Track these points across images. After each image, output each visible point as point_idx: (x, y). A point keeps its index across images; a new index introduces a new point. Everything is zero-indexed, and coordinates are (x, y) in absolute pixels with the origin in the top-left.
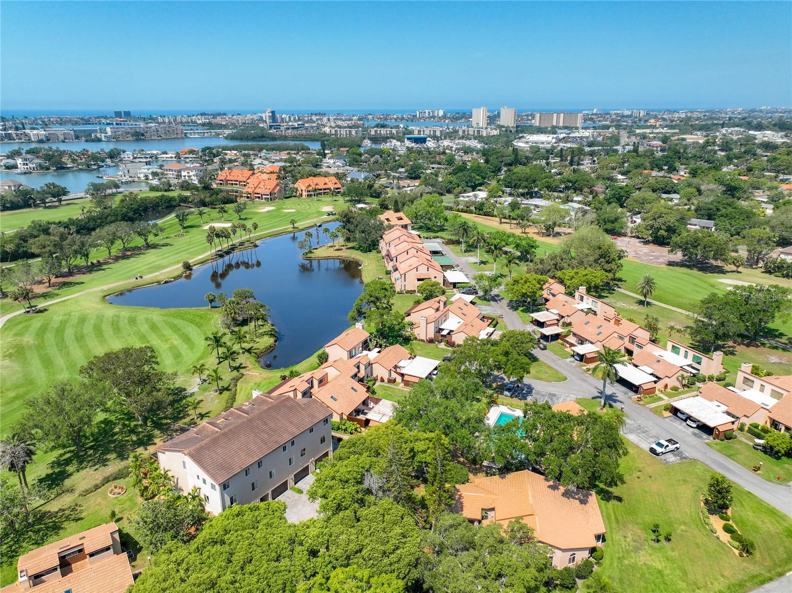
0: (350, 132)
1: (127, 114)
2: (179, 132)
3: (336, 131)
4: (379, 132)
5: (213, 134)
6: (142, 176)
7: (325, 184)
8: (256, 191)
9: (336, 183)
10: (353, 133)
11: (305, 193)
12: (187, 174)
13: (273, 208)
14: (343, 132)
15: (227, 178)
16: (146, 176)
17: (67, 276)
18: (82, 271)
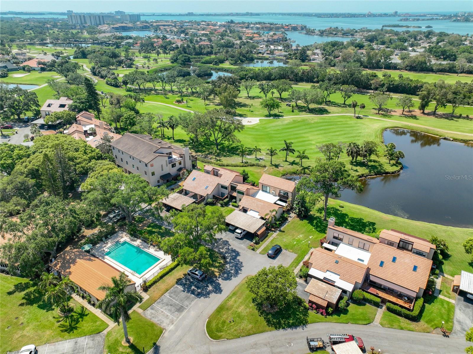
17: (428, 114)
18: (441, 116)
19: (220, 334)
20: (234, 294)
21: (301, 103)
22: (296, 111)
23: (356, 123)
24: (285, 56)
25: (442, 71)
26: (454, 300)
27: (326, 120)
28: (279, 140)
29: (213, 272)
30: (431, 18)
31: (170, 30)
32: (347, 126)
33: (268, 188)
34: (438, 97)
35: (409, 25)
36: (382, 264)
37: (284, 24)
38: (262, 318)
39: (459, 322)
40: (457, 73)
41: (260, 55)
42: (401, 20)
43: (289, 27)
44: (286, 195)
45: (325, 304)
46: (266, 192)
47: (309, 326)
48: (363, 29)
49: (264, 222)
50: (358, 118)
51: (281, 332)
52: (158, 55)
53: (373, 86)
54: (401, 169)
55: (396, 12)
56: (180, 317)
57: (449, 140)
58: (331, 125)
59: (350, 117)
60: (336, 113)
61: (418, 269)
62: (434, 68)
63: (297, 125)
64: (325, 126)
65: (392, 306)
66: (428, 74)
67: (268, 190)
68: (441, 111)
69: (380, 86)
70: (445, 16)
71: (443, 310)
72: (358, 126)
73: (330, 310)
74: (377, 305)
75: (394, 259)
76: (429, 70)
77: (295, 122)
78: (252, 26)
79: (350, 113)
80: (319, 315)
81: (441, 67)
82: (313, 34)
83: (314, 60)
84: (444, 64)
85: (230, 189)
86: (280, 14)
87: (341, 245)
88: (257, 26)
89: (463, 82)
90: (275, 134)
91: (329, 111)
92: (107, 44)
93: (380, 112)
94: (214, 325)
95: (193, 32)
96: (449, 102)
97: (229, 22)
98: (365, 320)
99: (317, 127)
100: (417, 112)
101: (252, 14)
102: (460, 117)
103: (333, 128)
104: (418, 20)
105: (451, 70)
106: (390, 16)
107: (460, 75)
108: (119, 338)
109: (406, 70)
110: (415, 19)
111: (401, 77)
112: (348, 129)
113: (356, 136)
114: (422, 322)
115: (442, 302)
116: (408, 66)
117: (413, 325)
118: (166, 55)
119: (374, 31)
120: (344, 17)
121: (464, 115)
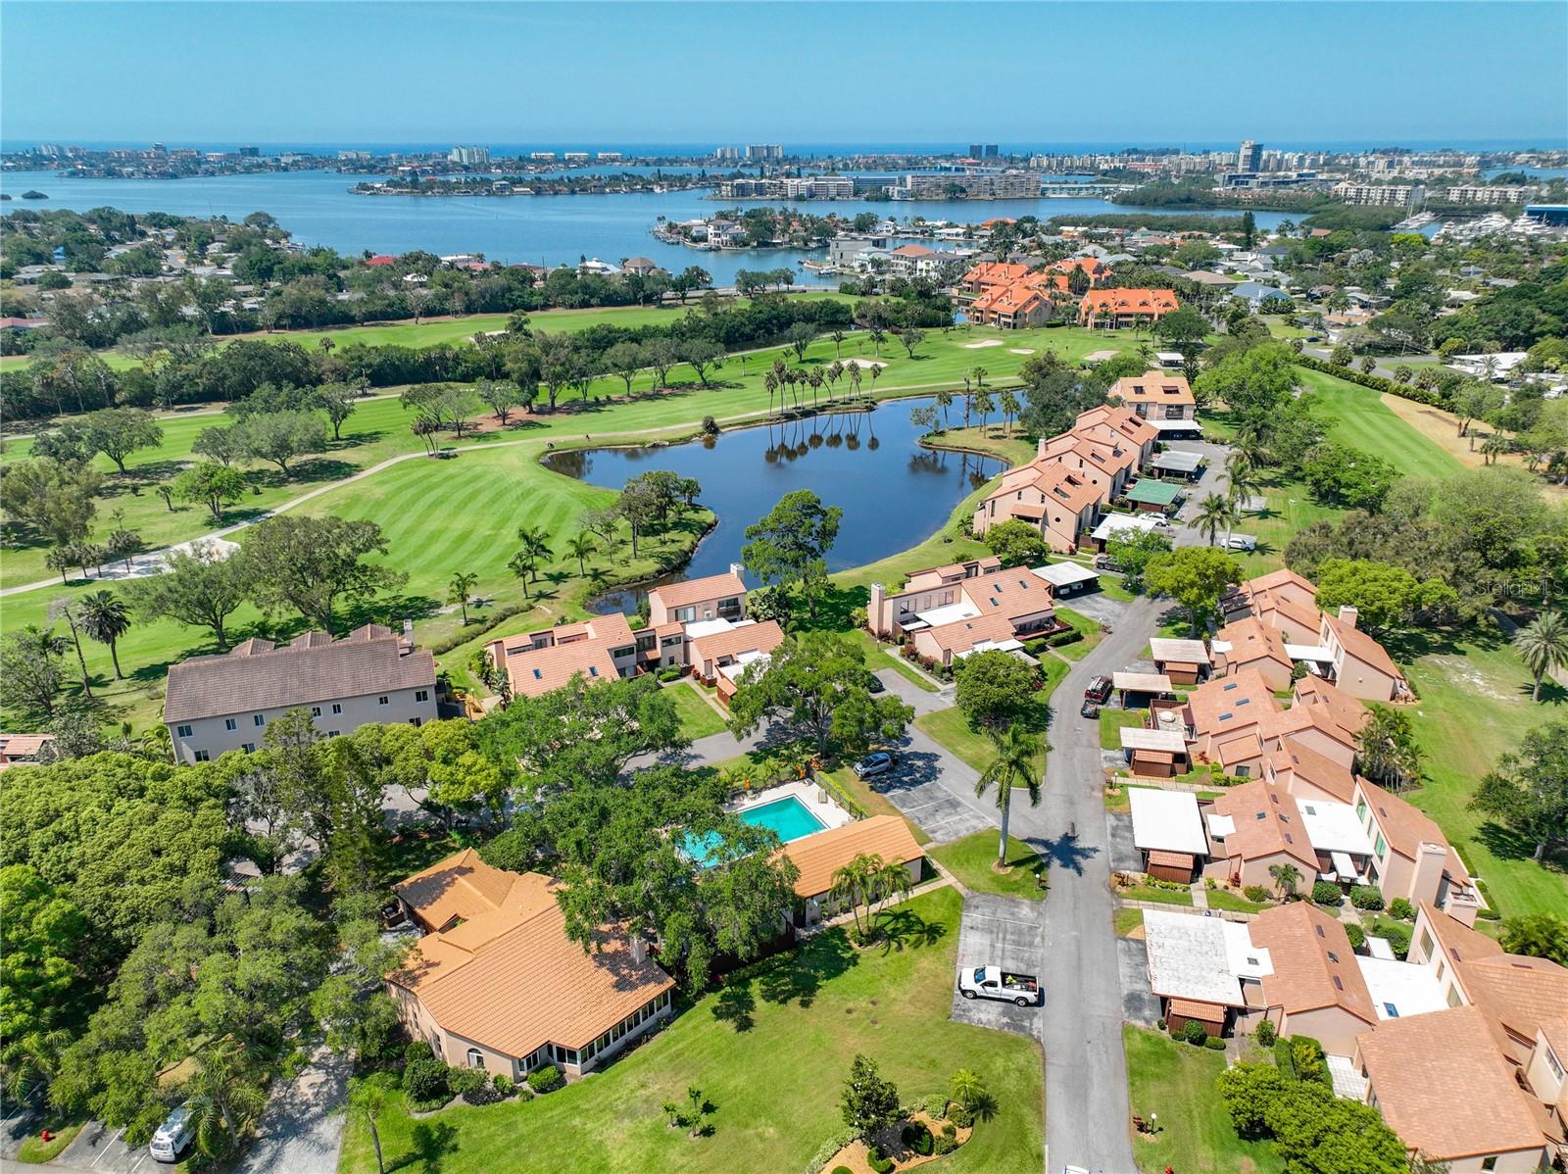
0: (1393, 193)
1: (992, 150)
2: (1032, 186)
3: (1359, 191)
4: (1470, 195)
5: (1098, 191)
6: (856, 264)
7: (1144, 304)
8: (994, 307)
9: (1167, 305)
10: (1401, 196)
11: (1091, 320)
12: (925, 267)
13: (1000, 343)
14: (1376, 193)
15: (982, 280)
16: (862, 265)
17: (544, 412)
22: (264, 489)
33: (690, 612)
36: (994, 602)
44: (732, 608)
50: (444, 457)
56: (972, 807)
60: (374, 462)
65: (1056, 637)
67: (691, 617)
75: (997, 588)
85: (636, 649)
102: (600, 403)
108: (988, 875)
121: (602, 398)
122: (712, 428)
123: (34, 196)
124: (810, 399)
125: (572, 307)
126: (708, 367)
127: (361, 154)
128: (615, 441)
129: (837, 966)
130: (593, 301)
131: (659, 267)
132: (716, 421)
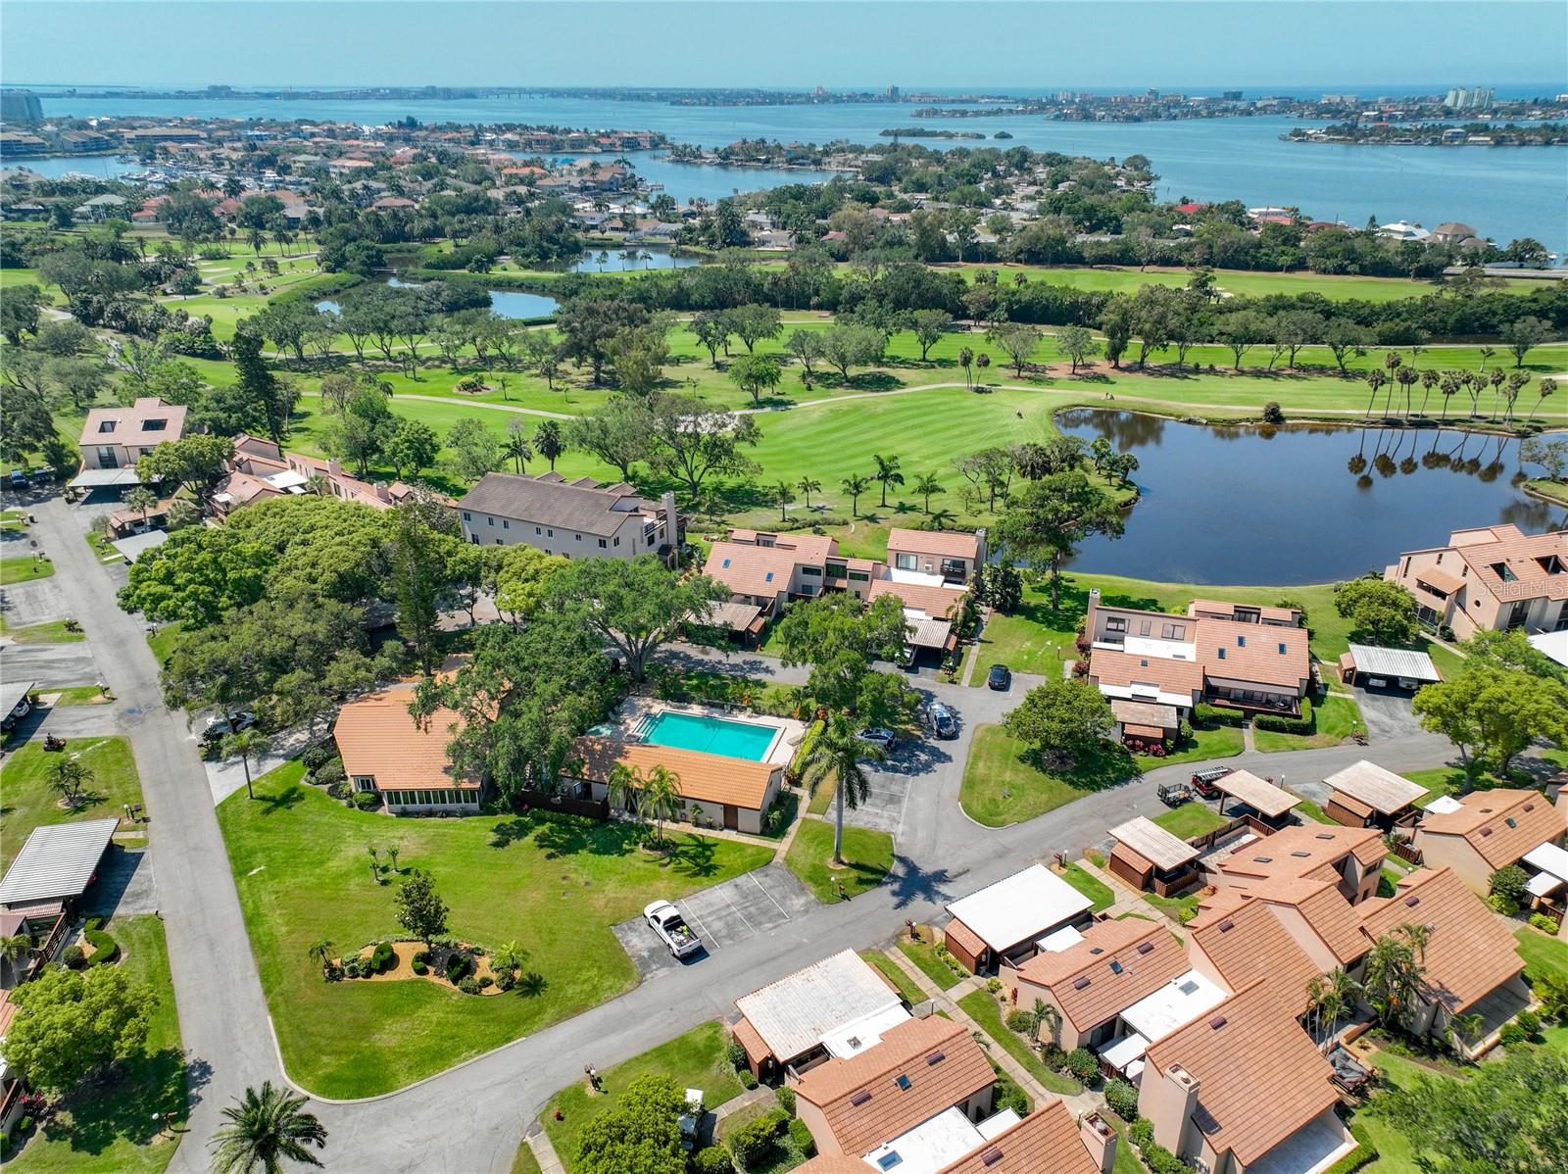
17: (1129, 369)
18: (1159, 372)
19: (999, 819)
20: (977, 757)
21: (822, 365)
22: (817, 387)
23: (983, 405)
24: (674, 235)
25: (1105, 260)
26: (1351, 694)
27: (908, 404)
28: (829, 462)
29: (906, 731)
30: (995, 107)
31: (213, 157)
32: (966, 412)
33: (913, 559)
34: (1147, 326)
35: (953, 131)
36: (1222, 654)
37: (590, 130)
38: (1058, 781)
39: (1372, 722)
40: (1139, 264)
41: (596, 234)
42: (920, 114)
43: (614, 139)
44: (958, 570)
45: (1159, 734)
46: (907, 569)
47: (1145, 776)
48: (839, 145)
49: (948, 625)
50: (980, 391)
51: (1104, 794)
52: (257, 247)
53: (972, 311)
54: (1138, 494)
55: (895, 90)
56: (904, 811)
57: (1200, 424)
58: (929, 414)
59: (960, 391)
60: (917, 385)
61: (1287, 649)
62: (1086, 254)
63: (845, 420)
64: (914, 417)
65: (1266, 718)
66: (1076, 271)
67: (912, 565)
68: (1156, 359)
69: (988, 307)
70: (1025, 101)
71: (1343, 711)
72: (992, 411)
73: (1170, 743)
74: (1237, 723)
75: (1241, 641)
76: (1074, 259)
77: (836, 414)
78: (489, 136)
79: (954, 381)
80: (1151, 758)
81: (1101, 251)
82: (698, 161)
83: (763, 243)
84: (1106, 244)
85: (823, 572)
86: (543, 92)
87: (1127, 639)
88: (509, 136)
89: (1172, 286)
90: (809, 447)
91: (902, 380)
92: (11, 211)
93: (1022, 374)
94: (977, 807)
95: (308, 163)
96: (1171, 337)
97: (401, 125)
98: (1232, 749)
99: (898, 421)
100: (1102, 365)
101: (448, 94)
102: (1197, 370)
103: (937, 421)
104: (964, 114)
105: (1125, 258)
106: (881, 100)
107: (1147, 268)
108: (817, 862)
109: (1019, 261)
110: (955, 111)
111: (1021, 280)
112: (973, 419)
113: (1002, 435)
114: (1320, 734)
115: (1336, 700)
116: (1021, 251)
117: (1308, 740)
118: (285, 246)
119: (871, 151)
120: (752, 104)
121: (1205, 366)
122: (1275, 417)
123: (1003, 136)
124: (1438, 409)
125: (1325, 271)
126: (1349, 352)
127: (1345, 98)
128: (1152, 409)
129: (611, 846)
130: (1350, 268)
131: (1481, 236)
132: (1281, 410)
